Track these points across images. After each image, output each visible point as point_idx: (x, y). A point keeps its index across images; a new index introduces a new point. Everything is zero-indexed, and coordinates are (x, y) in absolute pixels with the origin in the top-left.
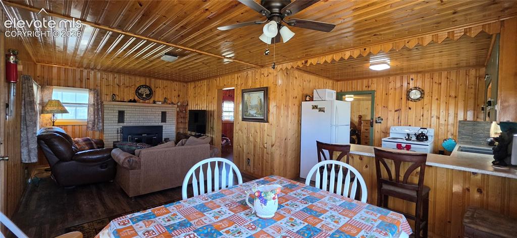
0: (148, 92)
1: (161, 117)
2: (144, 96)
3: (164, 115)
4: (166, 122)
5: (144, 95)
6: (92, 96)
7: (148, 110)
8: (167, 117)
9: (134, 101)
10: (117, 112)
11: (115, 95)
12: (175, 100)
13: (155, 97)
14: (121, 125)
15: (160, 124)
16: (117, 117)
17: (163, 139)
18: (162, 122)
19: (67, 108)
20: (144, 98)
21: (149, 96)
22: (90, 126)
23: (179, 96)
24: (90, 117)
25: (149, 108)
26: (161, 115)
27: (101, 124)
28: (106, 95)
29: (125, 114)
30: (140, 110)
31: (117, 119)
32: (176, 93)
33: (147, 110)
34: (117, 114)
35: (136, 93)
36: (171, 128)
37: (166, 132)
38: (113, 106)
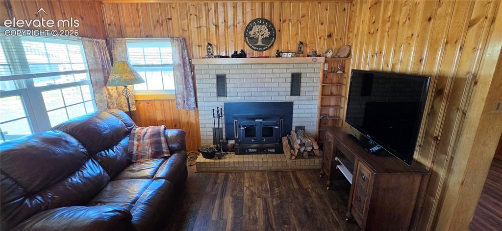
0: (267, 34)
1: (289, 85)
2: (260, 43)
3: (296, 79)
4: (299, 95)
5: (260, 39)
6: (177, 49)
7: (267, 71)
8: (302, 85)
9: (243, 55)
10: (215, 77)
11: (211, 45)
12: (321, 46)
13: (280, 43)
14: (223, 100)
15: (289, 99)
16: (215, 86)
17: (294, 128)
18: (292, 94)
19: (142, 74)
20: (259, 46)
21: (270, 41)
22: (180, 101)
23: (330, 36)
24: (178, 88)
25: (268, 66)
26: (290, 80)
27: (193, 99)
28: (199, 46)
29: (228, 81)
30: (252, 71)
31: (215, 90)
32: (324, 30)
33: (264, 71)
34: (215, 81)
35: (245, 36)
36: (310, 107)
37: (300, 116)
38: (207, 67)
